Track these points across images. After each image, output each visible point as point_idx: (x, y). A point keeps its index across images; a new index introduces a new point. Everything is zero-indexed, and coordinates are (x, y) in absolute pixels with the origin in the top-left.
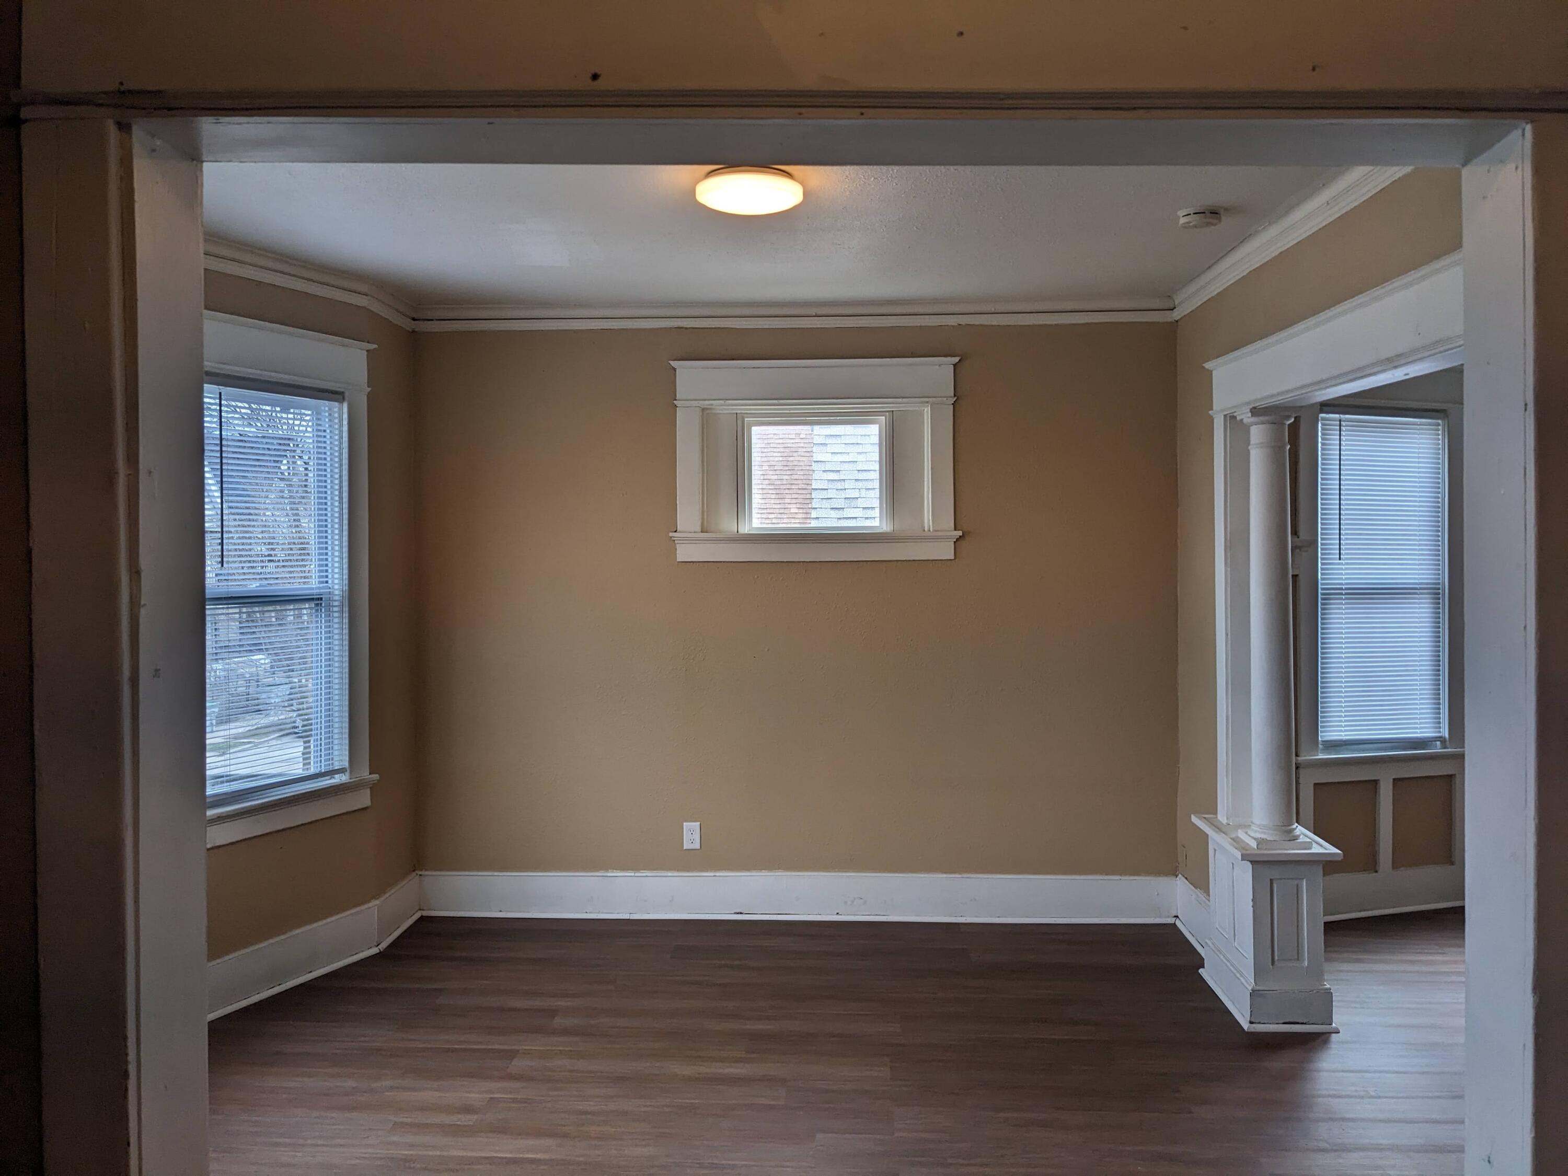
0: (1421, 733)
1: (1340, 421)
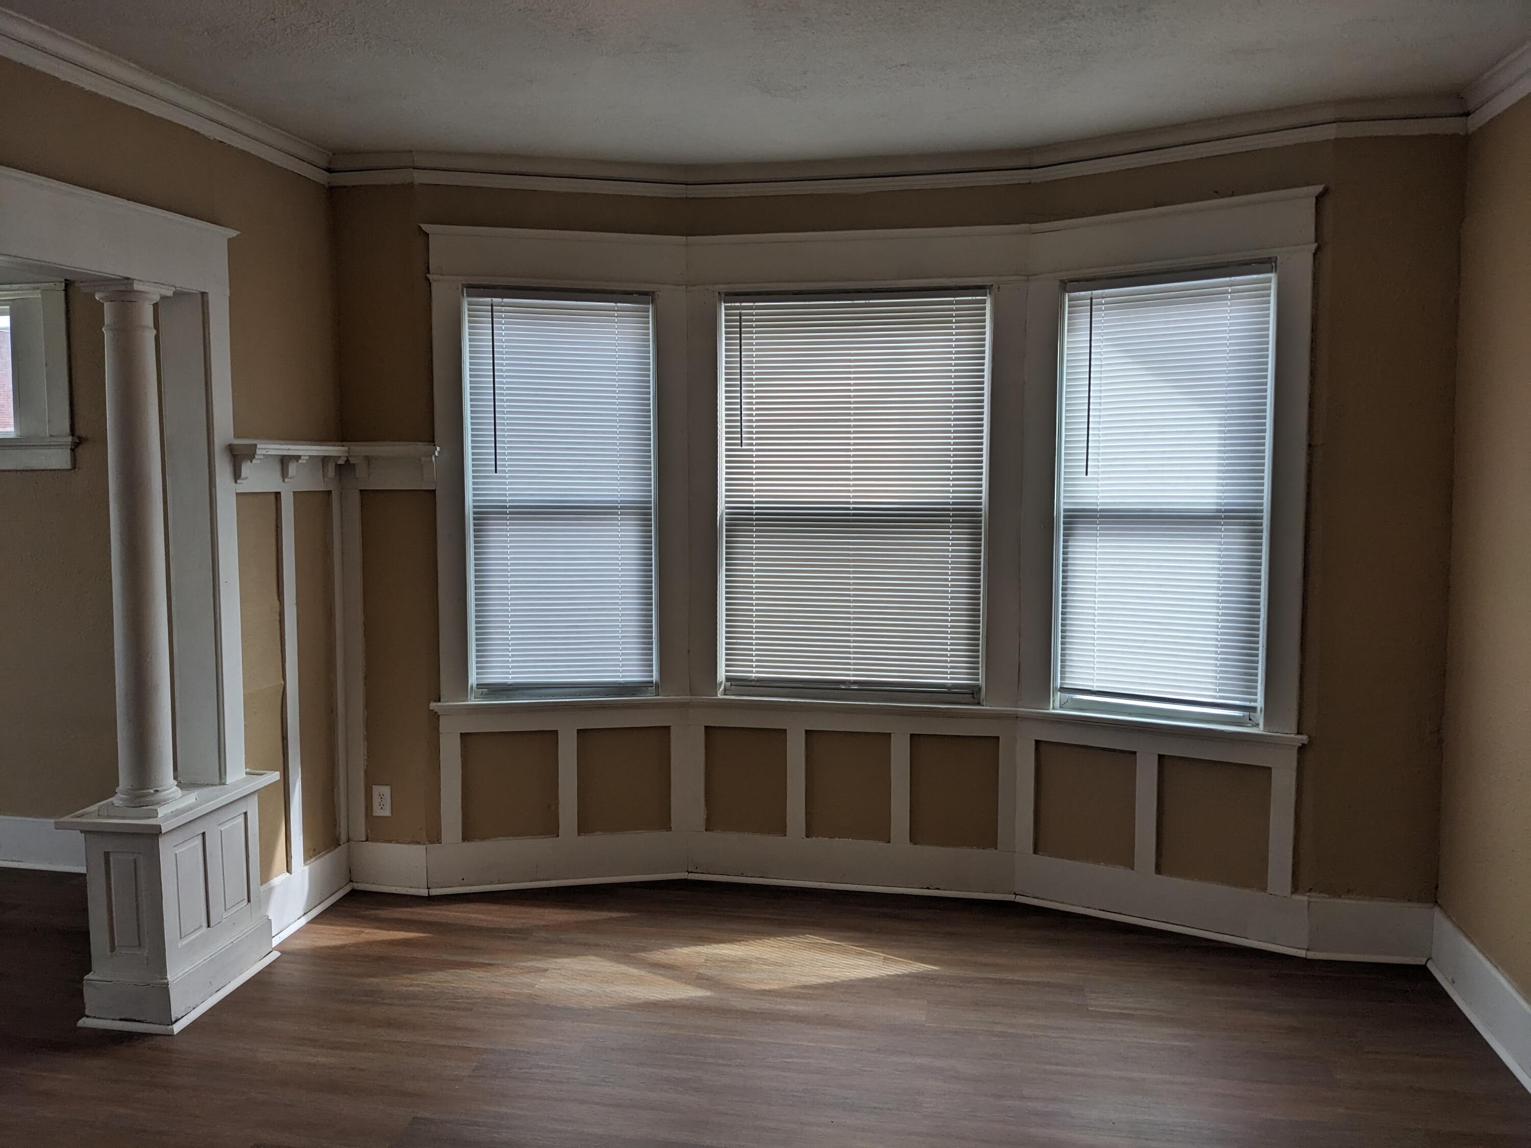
0: (623, 677)
1: (492, 305)
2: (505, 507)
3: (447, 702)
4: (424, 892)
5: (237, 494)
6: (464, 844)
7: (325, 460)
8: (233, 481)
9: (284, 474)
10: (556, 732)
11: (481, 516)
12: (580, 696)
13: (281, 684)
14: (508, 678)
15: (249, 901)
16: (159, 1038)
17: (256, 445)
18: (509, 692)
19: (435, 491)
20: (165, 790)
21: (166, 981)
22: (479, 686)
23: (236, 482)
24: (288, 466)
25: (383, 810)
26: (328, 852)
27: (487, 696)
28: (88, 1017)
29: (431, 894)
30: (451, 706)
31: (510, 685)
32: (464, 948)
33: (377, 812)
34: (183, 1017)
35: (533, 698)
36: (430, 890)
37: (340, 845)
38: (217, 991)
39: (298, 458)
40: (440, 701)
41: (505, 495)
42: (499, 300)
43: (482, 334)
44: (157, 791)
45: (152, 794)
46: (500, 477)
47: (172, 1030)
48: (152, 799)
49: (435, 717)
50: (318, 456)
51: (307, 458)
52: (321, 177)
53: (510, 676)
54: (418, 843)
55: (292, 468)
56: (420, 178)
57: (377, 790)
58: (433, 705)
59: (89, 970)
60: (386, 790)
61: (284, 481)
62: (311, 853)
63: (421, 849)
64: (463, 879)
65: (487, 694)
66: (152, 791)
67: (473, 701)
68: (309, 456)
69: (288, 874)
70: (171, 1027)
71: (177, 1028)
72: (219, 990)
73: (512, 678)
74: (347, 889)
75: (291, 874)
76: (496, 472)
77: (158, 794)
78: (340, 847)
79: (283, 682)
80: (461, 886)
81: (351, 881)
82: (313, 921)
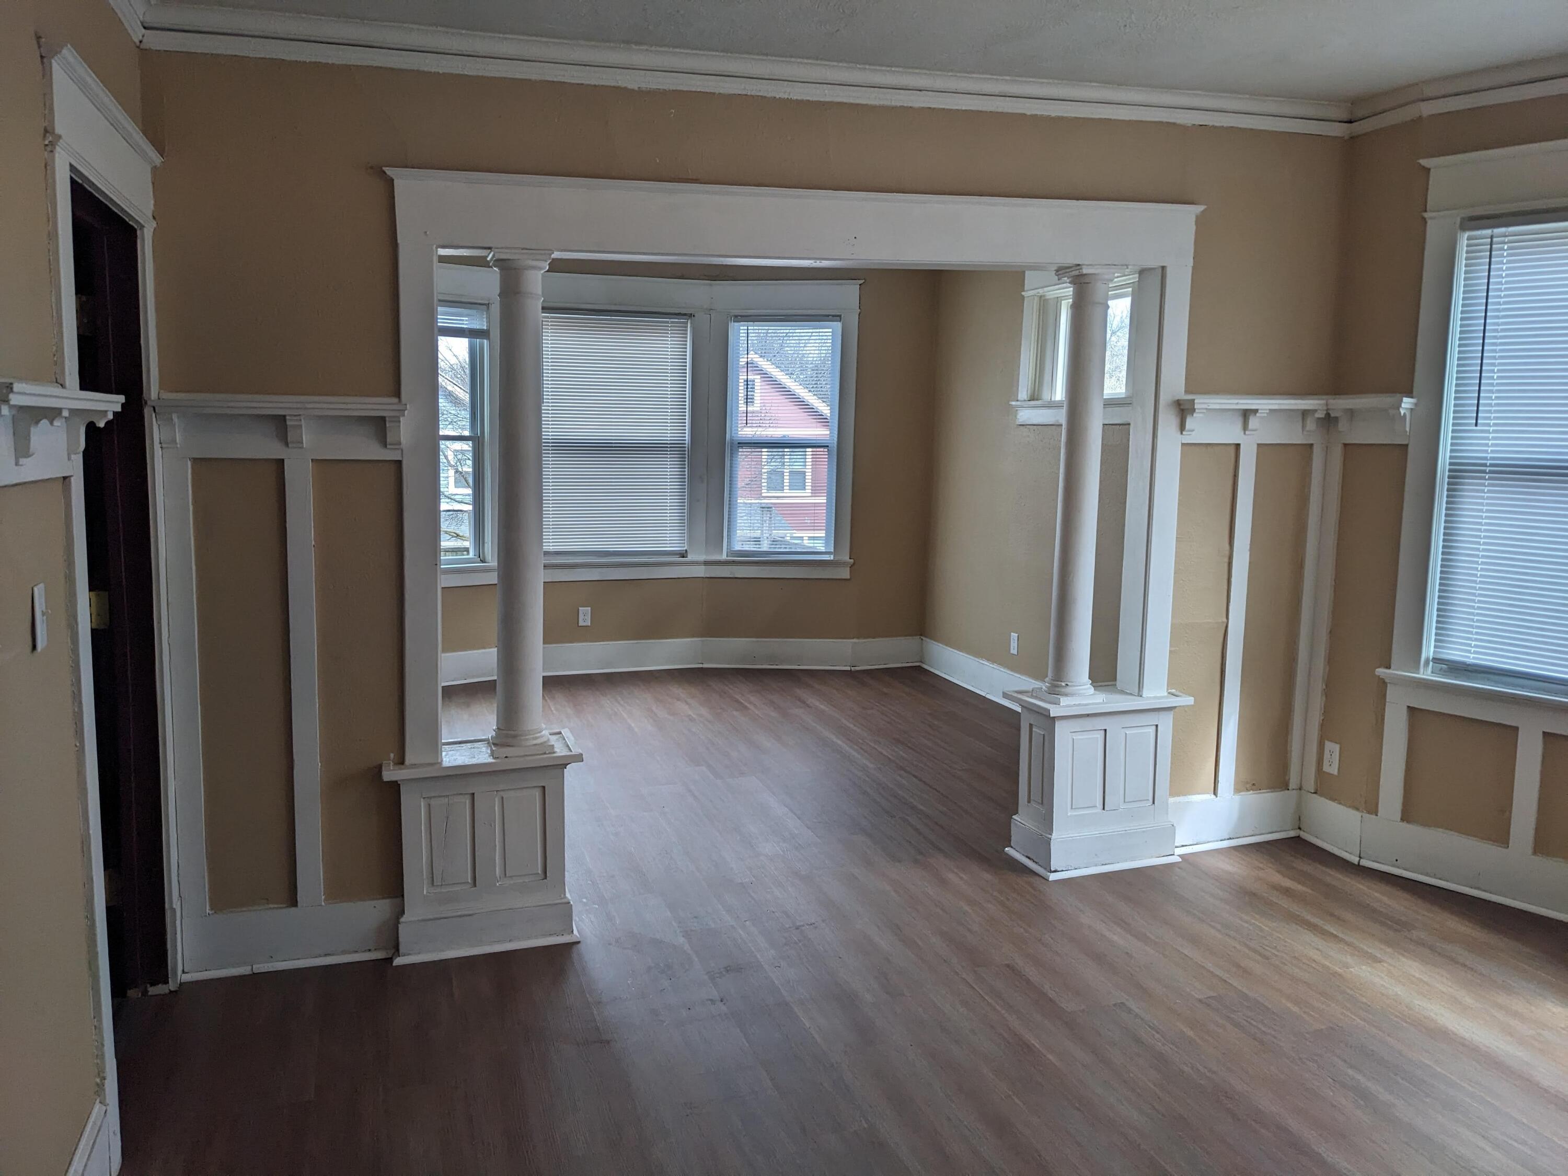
1: (1490, 237)
2: (1485, 465)
3: (1397, 670)
4: (1355, 860)
5: (1183, 444)
6: (1401, 823)
7: (1305, 413)
8: (1179, 433)
9: (1245, 427)
10: (1516, 729)
11: (1457, 474)
12: (1556, 693)
13: (1223, 622)
14: (1469, 657)
15: (1154, 803)
16: (1037, 878)
17: (1193, 400)
18: (1469, 674)
19: (1407, 446)
20: (1074, 686)
21: (1050, 836)
22: (1436, 660)
23: (1182, 433)
24: (1249, 419)
25: (1332, 767)
26: (1272, 792)
27: (1447, 674)
28: (1012, 847)
29: (1361, 864)
30: (1397, 675)
31: (1469, 665)
32: (1332, 915)
33: (1326, 768)
34: (1062, 871)
35: (1499, 685)
36: (1362, 860)
37: (1288, 789)
38: (1103, 865)
39: (1256, 411)
40: (1390, 668)
41: (1486, 451)
42: (1503, 230)
43: (1477, 271)
44: (1067, 685)
45: (1063, 686)
46: (1482, 431)
47: (1049, 877)
48: (1063, 690)
49: (1383, 684)
50: (1298, 410)
51: (1268, 411)
52: (1337, 130)
53: (1472, 656)
54: (1357, 809)
55: (1253, 422)
56: (1427, 109)
57: (1329, 745)
58: (1381, 671)
59: (1016, 813)
60: (1336, 748)
61: (1245, 433)
62: (1246, 784)
63: (1358, 815)
64: (1397, 860)
65: (1445, 671)
66: (1063, 684)
67: (1426, 674)
68: (1270, 410)
69: (1213, 796)
70: (1049, 874)
71: (1053, 877)
72: (1106, 864)
73: (1474, 658)
74: (1292, 834)
75: (1217, 797)
76: (1476, 425)
77: (1068, 687)
78: (1287, 791)
79: (1225, 620)
80: (1393, 866)
81: (1300, 828)
82: (1236, 848)
